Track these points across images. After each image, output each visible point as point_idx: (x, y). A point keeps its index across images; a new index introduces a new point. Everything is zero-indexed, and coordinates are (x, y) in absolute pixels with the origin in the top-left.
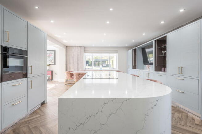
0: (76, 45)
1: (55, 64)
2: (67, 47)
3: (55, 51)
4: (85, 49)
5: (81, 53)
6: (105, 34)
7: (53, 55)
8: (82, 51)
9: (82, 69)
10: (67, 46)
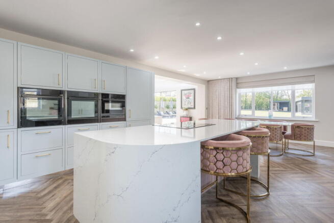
0: (220, 77)
1: (194, 108)
2: (209, 83)
3: (194, 90)
4: (237, 82)
5: (230, 89)
6: (242, 54)
7: (193, 95)
8: (232, 86)
9: (232, 115)
10: (208, 81)
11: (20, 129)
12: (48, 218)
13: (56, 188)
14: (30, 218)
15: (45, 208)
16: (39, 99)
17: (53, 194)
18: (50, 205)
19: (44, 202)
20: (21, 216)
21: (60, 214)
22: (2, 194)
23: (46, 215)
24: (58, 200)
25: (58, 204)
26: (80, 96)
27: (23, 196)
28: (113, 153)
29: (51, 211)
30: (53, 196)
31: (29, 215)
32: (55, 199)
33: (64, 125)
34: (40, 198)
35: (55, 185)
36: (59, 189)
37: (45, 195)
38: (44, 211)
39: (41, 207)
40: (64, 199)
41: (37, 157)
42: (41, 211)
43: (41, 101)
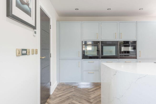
11: (83, 60)
12: (91, 101)
13: (96, 90)
14: (85, 98)
15: (90, 97)
16: (92, 46)
17: (94, 92)
18: (93, 96)
19: (90, 94)
20: (82, 97)
21: (96, 102)
22: (77, 86)
23: (90, 100)
24: (96, 95)
25: (96, 97)
26: (107, 43)
27: (84, 89)
28: (115, 74)
29: (92, 99)
30: (94, 93)
31: (85, 97)
32: (95, 94)
33: (99, 59)
34: (89, 92)
35: (95, 88)
36: (97, 91)
37: (91, 91)
38: (90, 98)
39: (89, 96)
40: (98, 96)
41: (89, 73)
42: (89, 97)
43: (93, 47)
